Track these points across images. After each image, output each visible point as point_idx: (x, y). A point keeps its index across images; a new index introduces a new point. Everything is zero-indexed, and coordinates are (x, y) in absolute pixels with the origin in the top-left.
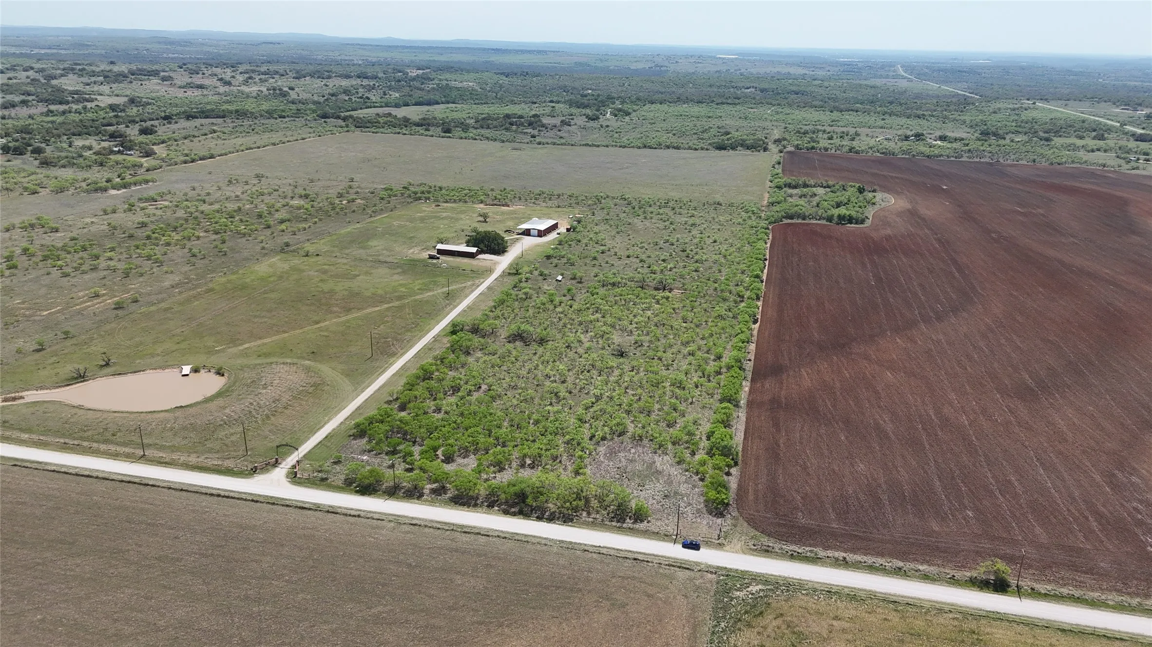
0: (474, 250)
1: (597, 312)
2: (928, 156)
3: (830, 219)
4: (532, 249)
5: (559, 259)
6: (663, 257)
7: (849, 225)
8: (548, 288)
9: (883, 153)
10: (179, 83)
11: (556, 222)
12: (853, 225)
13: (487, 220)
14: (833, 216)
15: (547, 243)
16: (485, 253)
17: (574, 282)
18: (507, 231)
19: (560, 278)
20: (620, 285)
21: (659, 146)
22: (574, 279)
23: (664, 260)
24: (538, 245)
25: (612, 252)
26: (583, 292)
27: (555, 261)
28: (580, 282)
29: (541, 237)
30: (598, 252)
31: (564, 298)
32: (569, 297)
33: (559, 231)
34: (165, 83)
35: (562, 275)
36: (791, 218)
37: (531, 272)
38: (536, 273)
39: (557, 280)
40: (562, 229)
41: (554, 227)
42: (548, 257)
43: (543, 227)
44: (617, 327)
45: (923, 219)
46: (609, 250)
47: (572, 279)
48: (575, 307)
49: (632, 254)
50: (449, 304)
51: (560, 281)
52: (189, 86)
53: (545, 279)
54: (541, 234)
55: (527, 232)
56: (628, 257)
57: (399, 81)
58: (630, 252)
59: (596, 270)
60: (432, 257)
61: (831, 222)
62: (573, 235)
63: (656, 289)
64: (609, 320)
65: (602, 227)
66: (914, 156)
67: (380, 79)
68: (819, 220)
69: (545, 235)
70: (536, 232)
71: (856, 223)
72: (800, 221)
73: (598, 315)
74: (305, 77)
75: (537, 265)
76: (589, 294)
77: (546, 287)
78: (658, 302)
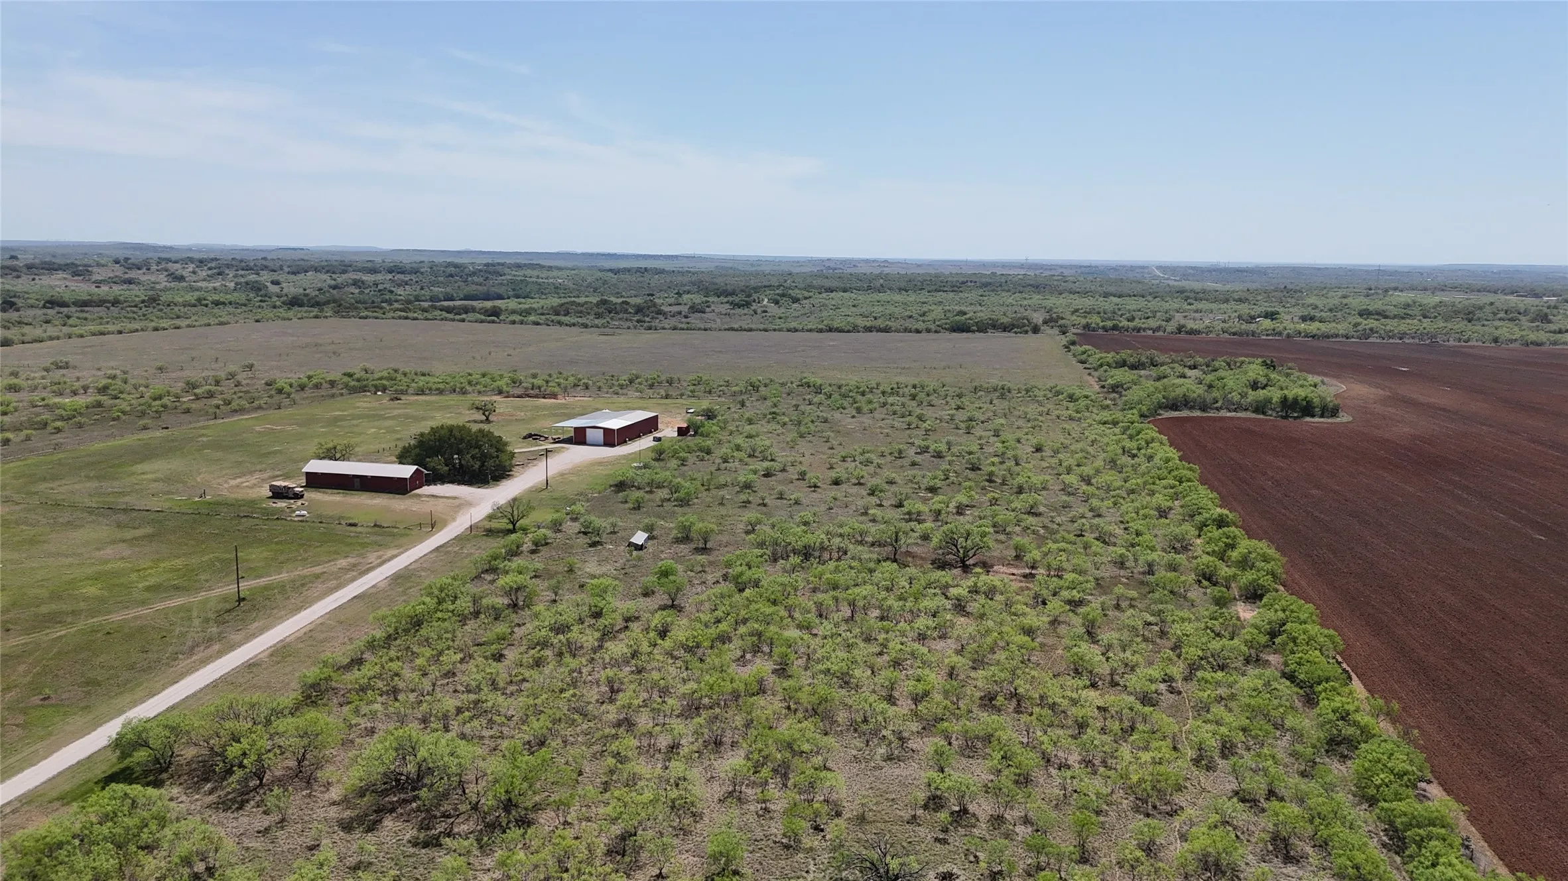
0: (406, 471)
1: (756, 650)
2: (1313, 337)
3: (1260, 408)
4: (576, 471)
5: (651, 492)
6: (925, 483)
7: (1308, 419)
8: (597, 570)
9: (1234, 334)
10: (96, 277)
11: (654, 414)
12: (1317, 419)
13: (491, 418)
14: (1269, 401)
15: (625, 457)
16: (443, 483)
17: (684, 549)
18: (530, 436)
19: (640, 538)
20: (826, 556)
21: (855, 329)
22: (685, 539)
23: (933, 490)
24: (600, 463)
25: (793, 473)
26: (710, 578)
27: (635, 494)
28: (704, 550)
29: (612, 445)
30: (755, 472)
31: (643, 603)
32: (661, 598)
33: (658, 435)
34: (76, 278)
35: (649, 529)
36: (1174, 407)
37: (556, 526)
38: (572, 528)
39: (630, 544)
40: (668, 431)
41: (649, 426)
42: (621, 486)
43: (617, 422)
44: (842, 716)
45: (1444, 410)
46: (783, 470)
47: (678, 541)
48: (681, 631)
49: (844, 476)
50: (220, 638)
51: (640, 548)
52: (113, 281)
53: (594, 544)
54: (612, 438)
55: (579, 437)
56: (836, 483)
57: (451, 276)
58: (840, 472)
59: (751, 515)
60: (279, 494)
61: (1264, 413)
62: (690, 441)
63: (942, 565)
64: (806, 683)
65: (762, 427)
66: (1288, 336)
67: (422, 273)
68: (1235, 410)
69: (622, 442)
70: (599, 435)
71: (1322, 416)
72: (1197, 413)
73: (762, 666)
74: (306, 271)
75: (578, 507)
76: (725, 587)
77: (591, 567)
78: (960, 607)
